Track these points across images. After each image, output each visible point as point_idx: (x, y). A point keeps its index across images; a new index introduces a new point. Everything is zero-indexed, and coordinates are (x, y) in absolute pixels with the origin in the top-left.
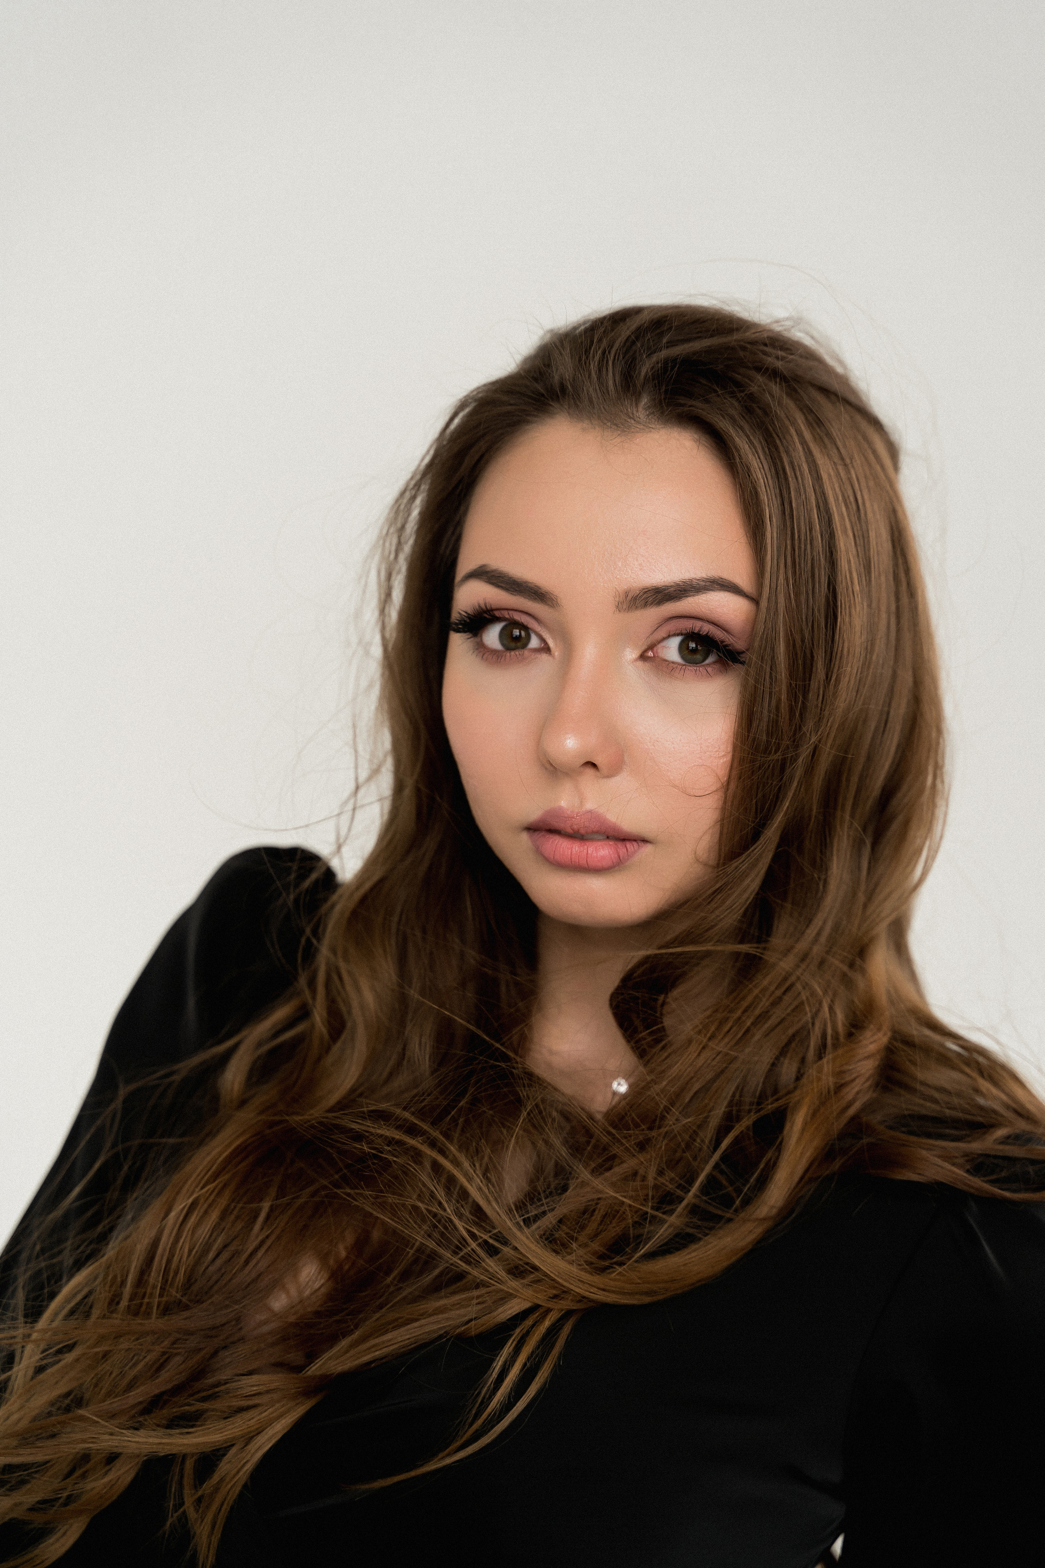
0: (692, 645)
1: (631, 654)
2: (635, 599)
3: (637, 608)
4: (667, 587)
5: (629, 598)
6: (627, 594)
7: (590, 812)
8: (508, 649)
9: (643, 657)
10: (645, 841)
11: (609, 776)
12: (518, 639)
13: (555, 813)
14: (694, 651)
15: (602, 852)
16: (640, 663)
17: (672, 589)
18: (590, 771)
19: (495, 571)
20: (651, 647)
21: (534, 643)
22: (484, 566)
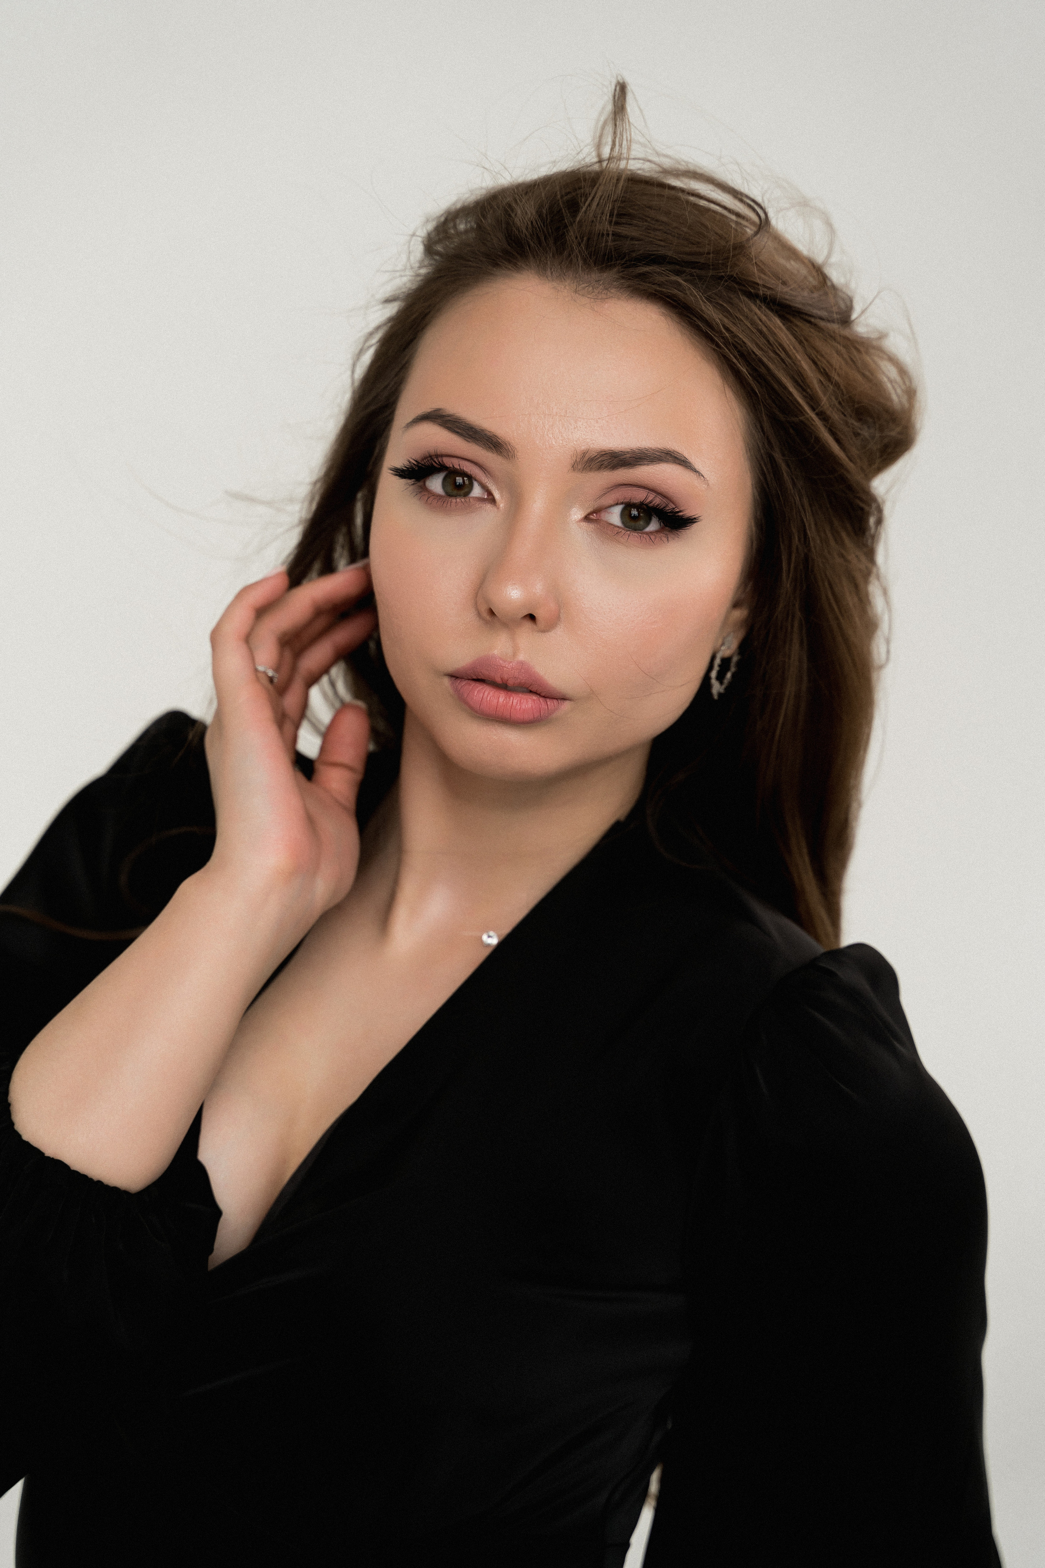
0: (634, 512)
1: (577, 514)
2: (591, 460)
3: (591, 470)
4: (623, 453)
5: (586, 459)
6: (584, 453)
7: (522, 663)
8: (449, 495)
9: (587, 518)
10: (563, 698)
11: (543, 631)
12: (459, 487)
13: (485, 661)
14: (635, 519)
15: (524, 704)
16: (584, 524)
17: (628, 456)
18: (528, 624)
19: (449, 416)
20: (598, 511)
21: (477, 491)
22: (439, 410)
